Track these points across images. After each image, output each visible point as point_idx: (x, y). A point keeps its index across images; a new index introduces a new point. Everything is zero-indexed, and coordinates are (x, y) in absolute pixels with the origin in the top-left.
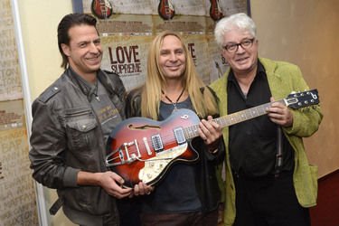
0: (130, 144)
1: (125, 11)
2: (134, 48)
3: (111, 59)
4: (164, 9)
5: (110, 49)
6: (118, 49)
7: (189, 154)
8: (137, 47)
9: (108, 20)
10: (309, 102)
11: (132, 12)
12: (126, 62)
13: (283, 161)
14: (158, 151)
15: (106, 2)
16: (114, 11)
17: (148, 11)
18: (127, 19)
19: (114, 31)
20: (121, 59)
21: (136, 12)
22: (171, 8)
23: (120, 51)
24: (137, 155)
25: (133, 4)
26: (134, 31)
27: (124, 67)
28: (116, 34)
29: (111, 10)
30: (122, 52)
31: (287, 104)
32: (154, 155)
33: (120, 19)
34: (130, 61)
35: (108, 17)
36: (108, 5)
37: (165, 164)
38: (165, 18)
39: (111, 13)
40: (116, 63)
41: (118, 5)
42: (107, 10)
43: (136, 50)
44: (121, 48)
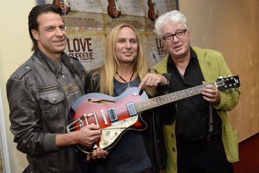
0: (89, 115)
1: (80, 10)
2: (88, 39)
3: (69, 48)
4: (112, 9)
5: (68, 40)
6: (74, 40)
7: (139, 124)
8: (90, 39)
9: (66, 16)
10: (233, 85)
11: (86, 11)
12: (81, 51)
13: (213, 127)
14: (113, 122)
15: (65, 1)
16: (72, 9)
17: (99, 11)
18: (82, 16)
19: (71, 25)
20: (77, 48)
21: (89, 11)
22: (118, 9)
23: (76, 42)
24: (96, 124)
25: (87, 5)
26: (88, 26)
27: (80, 55)
28: (73, 28)
29: (69, 8)
30: (78, 43)
31: (217, 86)
32: (109, 125)
33: (77, 16)
34: (84, 51)
35: (67, 14)
36: (66, 4)
37: (119, 132)
38: (113, 17)
39: (69, 10)
40: (73, 51)
41: (75, 4)
42: (65, 8)
43: (90, 42)
44: (77, 40)
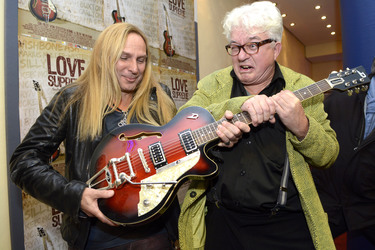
1: (73, 20)
2: (80, 61)
3: (49, 68)
5: (48, 56)
6: (59, 59)
8: (83, 61)
9: (50, 24)
11: (81, 23)
12: (68, 75)
14: (159, 166)
15: (50, 3)
16: (59, 16)
17: (99, 27)
18: (75, 29)
19: (56, 37)
20: (62, 71)
21: (86, 24)
23: (61, 62)
25: (83, 16)
26: (82, 44)
27: (65, 81)
28: (58, 42)
29: (56, 14)
30: (65, 63)
33: (66, 26)
34: (73, 75)
35: (50, 20)
36: (51, 7)
39: (54, 17)
40: (55, 73)
41: (65, 11)
42: (50, 12)
43: (82, 65)
44: (63, 58)
